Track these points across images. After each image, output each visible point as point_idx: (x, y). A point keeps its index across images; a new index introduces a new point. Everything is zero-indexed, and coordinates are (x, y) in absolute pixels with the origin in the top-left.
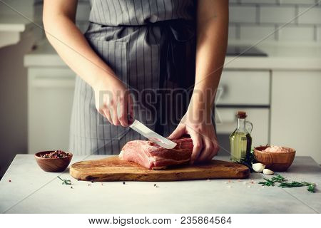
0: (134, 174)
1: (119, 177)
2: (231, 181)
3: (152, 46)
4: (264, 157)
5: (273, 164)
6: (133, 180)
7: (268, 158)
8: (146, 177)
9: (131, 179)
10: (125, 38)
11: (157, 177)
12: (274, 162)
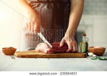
0: (40, 55)
1: (34, 56)
2: (79, 58)
3: (50, 10)
4: (93, 50)
5: (97, 53)
6: (40, 58)
7: (95, 51)
8: (45, 56)
9: (39, 57)
10: (39, 7)
11: (49, 56)
12: (97, 52)
